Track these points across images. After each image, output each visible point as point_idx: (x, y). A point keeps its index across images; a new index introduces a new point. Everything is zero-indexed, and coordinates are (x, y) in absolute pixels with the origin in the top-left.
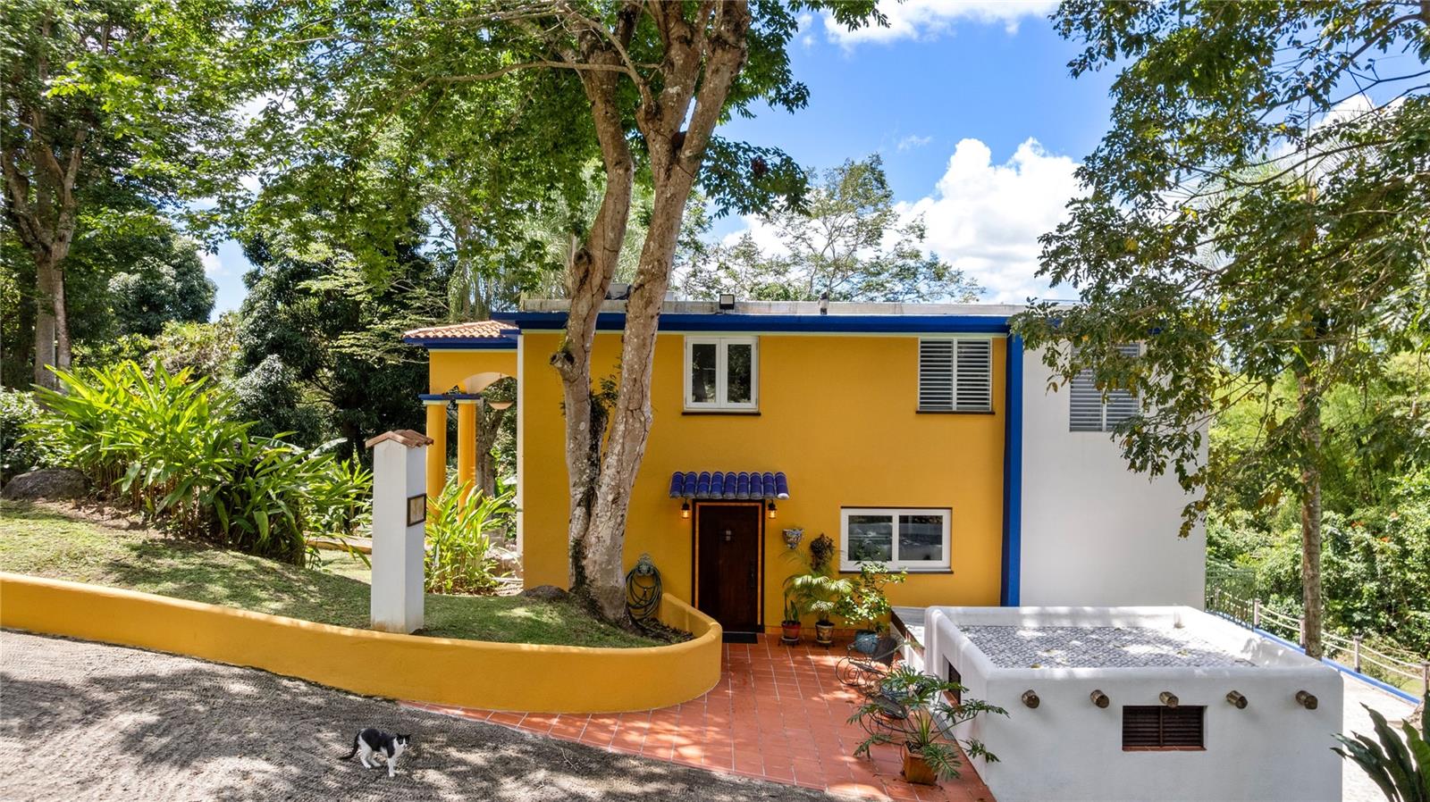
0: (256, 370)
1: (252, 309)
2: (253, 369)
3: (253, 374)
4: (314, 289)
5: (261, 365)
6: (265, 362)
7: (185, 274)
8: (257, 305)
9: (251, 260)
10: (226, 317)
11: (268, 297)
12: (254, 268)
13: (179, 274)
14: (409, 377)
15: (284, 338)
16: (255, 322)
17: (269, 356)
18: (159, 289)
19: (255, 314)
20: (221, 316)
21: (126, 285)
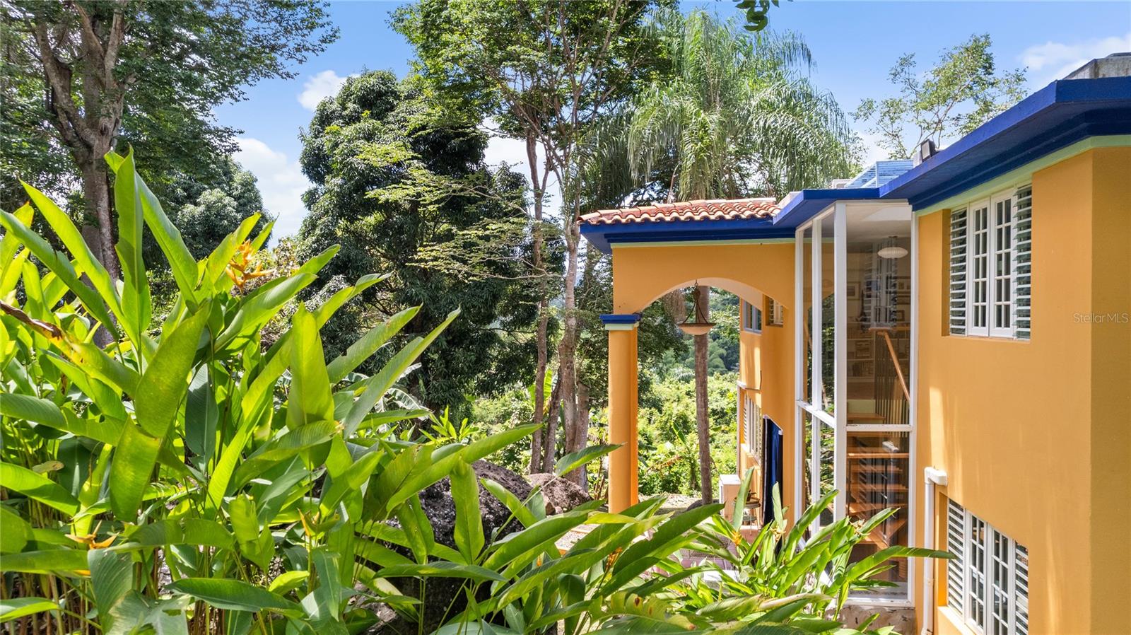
0: (321, 292)
1: (314, 226)
2: (316, 292)
3: (318, 298)
4: (382, 199)
5: (327, 286)
6: (330, 283)
7: (245, 205)
8: (319, 222)
9: (311, 177)
10: (284, 241)
11: (330, 213)
12: (314, 185)
13: (240, 205)
14: (482, 297)
15: (348, 257)
16: (317, 241)
17: (335, 277)
18: (221, 220)
19: (318, 231)
20: (280, 241)
21: (193, 217)
